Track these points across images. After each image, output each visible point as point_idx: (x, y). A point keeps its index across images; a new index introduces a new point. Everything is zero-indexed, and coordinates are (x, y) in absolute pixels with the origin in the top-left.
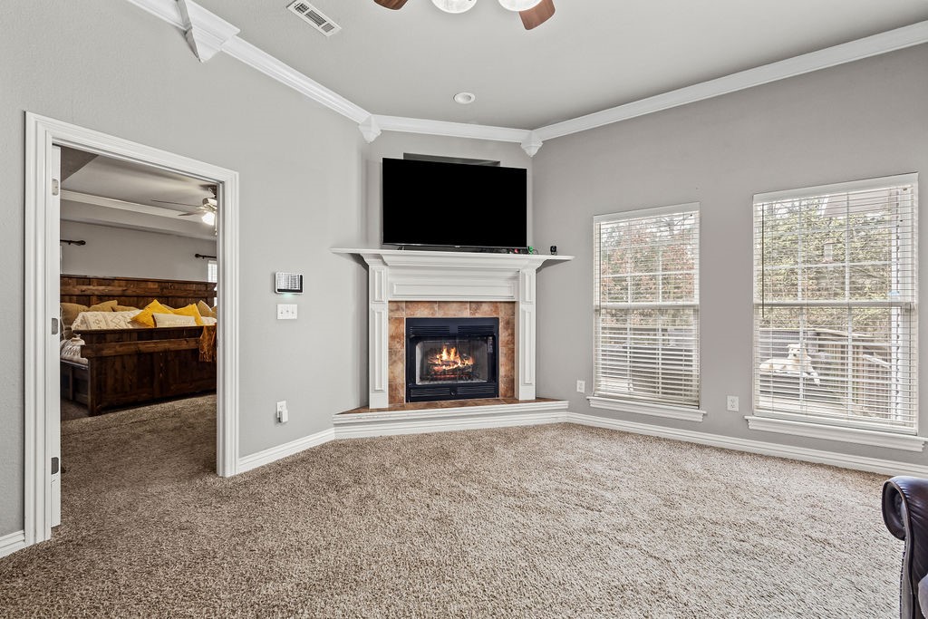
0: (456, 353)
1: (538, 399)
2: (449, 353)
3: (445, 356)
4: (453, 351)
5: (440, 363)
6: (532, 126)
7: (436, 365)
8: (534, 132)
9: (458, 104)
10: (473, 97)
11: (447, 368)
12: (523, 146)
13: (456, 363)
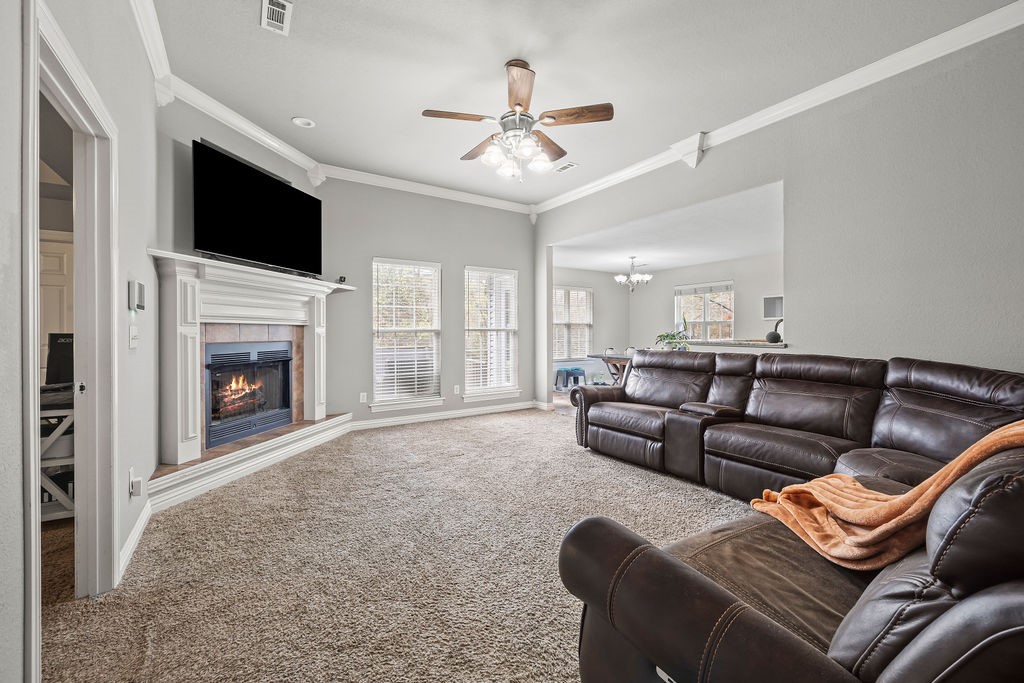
0: (244, 381)
1: (329, 417)
2: (237, 382)
3: (234, 385)
4: (241, 378)
5: (230, 393)
6: (321, 160)
7: (226, 396)
8: (320, 165)
9: (294, 124)
10: (313, 125)
11: (237, 396)
12: (309, 174)
13: (243, 390)
